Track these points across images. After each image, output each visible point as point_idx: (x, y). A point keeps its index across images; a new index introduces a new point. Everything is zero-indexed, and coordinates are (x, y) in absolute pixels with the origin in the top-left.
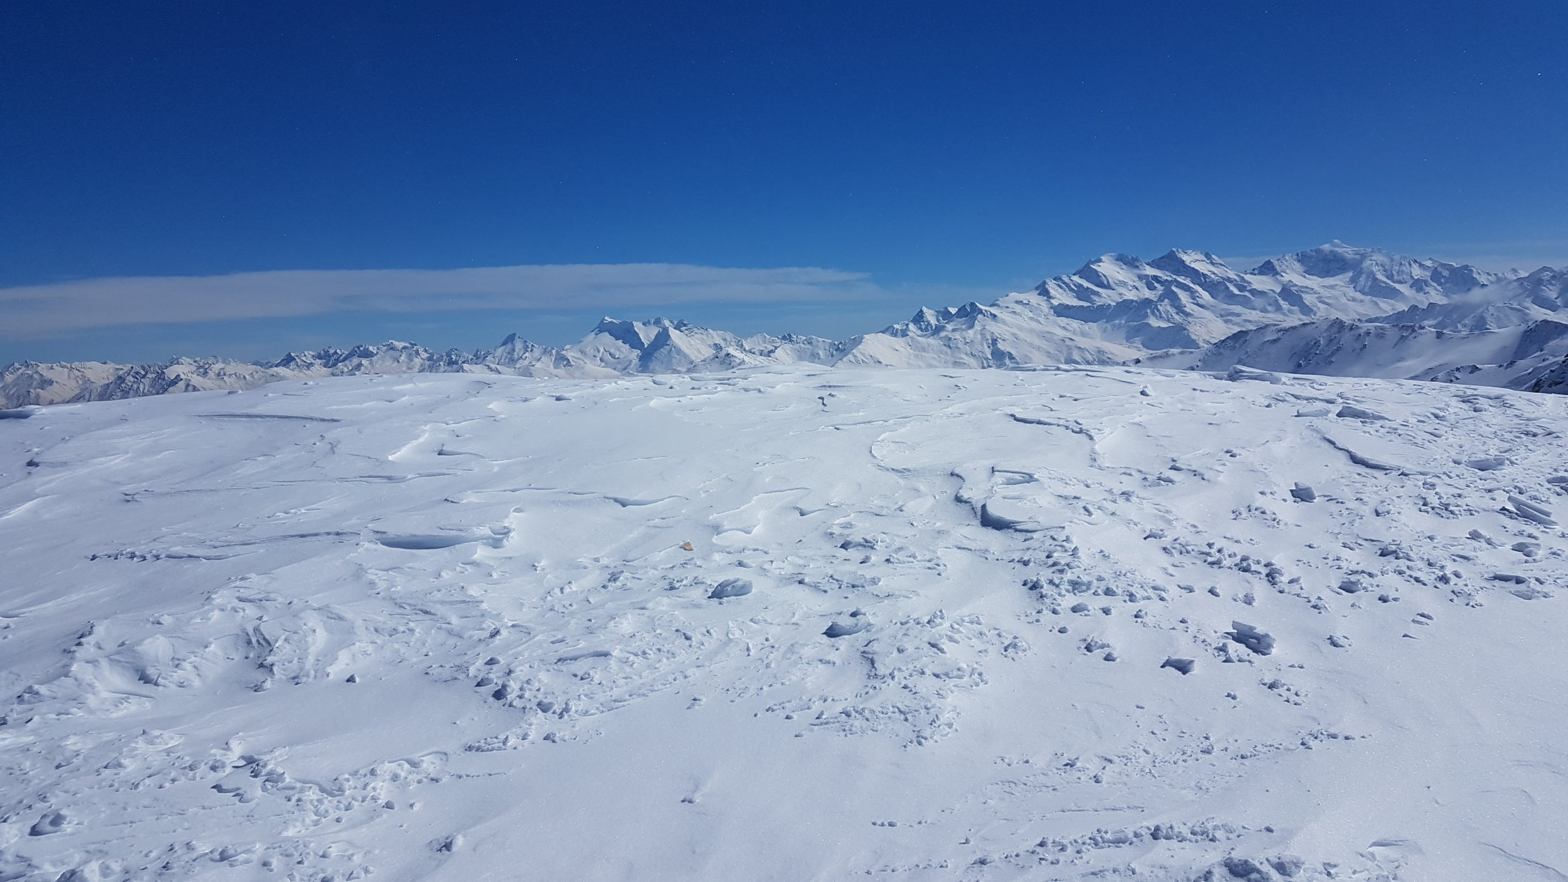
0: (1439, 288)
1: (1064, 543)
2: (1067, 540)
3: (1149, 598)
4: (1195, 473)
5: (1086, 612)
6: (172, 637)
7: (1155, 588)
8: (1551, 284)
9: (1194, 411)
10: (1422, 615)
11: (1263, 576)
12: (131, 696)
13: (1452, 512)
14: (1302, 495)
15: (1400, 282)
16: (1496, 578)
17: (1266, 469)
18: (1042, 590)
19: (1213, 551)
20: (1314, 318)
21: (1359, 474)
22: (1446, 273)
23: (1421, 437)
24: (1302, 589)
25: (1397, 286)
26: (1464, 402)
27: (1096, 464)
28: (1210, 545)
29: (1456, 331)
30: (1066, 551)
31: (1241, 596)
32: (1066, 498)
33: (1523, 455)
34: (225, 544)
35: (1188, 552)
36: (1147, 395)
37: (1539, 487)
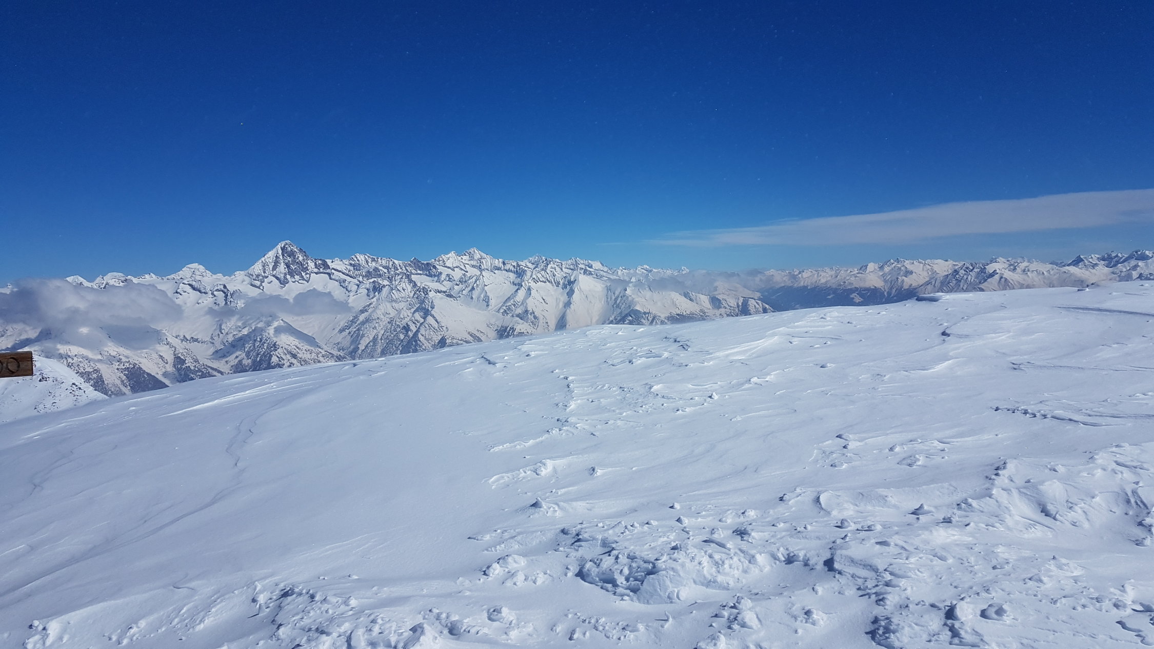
6: (1066, 484)
12: (1038, 524)
34: (1098, 414)
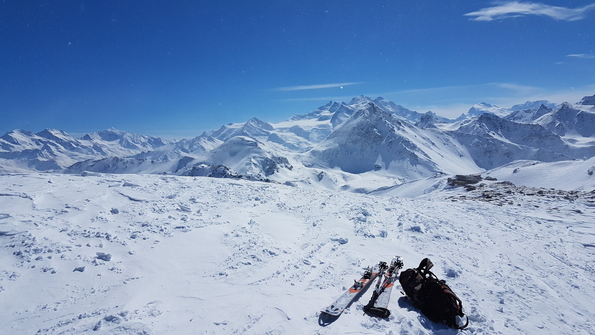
0: (151, 146)
1: (29, 237)
2: (30, 235)
3: (65, 251)
4: (75, 208)
5: (42, 259)
7: (67, 247)
8: (186, 144)
9: (71, 188)
10: (156, 241)
11: (105, 238)
13: (163, 212)
14: (114, 212)
15: (137, 143)
16: (177, 228)
17: (101, 204)
18: (22, 255)
19: (87, 232)
20: (107, 157)
21: (133, 204)
22: (153, 140)
23: (151, 191)
24: (118, 240)
25: (136, 145)
26: (163, 180)
27: (35, 209)
28: (85, 231)
29: (158, 160)
30: (30, 239)
31: (98, 245)
32: (25, 221)
33: (181, 194)
35: (77, 234)
36: (51, 183)
37: (187, 202)
